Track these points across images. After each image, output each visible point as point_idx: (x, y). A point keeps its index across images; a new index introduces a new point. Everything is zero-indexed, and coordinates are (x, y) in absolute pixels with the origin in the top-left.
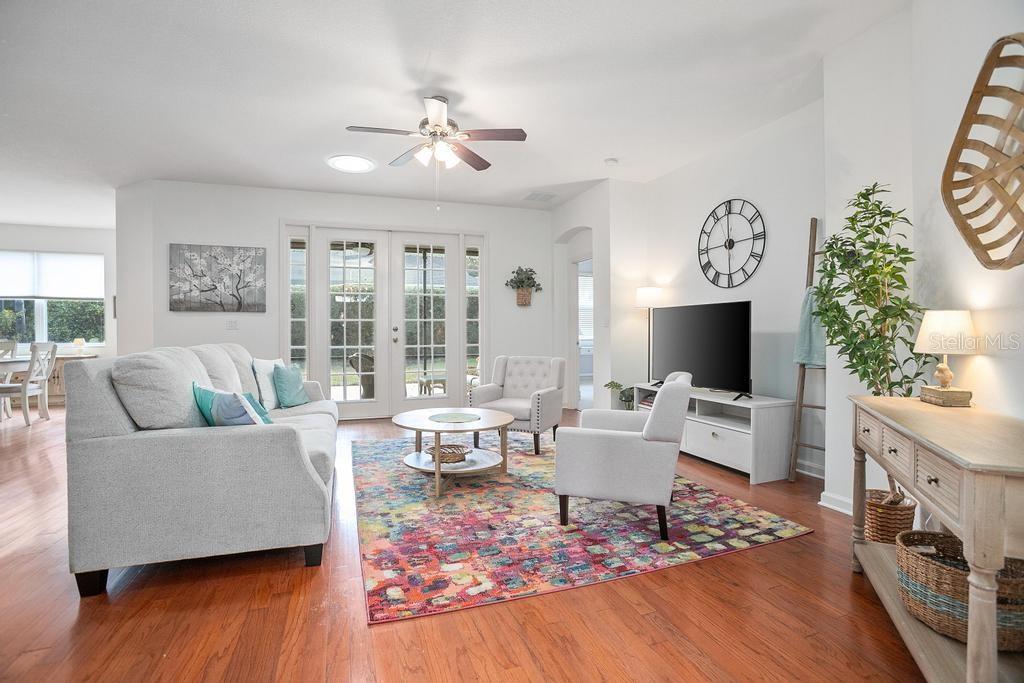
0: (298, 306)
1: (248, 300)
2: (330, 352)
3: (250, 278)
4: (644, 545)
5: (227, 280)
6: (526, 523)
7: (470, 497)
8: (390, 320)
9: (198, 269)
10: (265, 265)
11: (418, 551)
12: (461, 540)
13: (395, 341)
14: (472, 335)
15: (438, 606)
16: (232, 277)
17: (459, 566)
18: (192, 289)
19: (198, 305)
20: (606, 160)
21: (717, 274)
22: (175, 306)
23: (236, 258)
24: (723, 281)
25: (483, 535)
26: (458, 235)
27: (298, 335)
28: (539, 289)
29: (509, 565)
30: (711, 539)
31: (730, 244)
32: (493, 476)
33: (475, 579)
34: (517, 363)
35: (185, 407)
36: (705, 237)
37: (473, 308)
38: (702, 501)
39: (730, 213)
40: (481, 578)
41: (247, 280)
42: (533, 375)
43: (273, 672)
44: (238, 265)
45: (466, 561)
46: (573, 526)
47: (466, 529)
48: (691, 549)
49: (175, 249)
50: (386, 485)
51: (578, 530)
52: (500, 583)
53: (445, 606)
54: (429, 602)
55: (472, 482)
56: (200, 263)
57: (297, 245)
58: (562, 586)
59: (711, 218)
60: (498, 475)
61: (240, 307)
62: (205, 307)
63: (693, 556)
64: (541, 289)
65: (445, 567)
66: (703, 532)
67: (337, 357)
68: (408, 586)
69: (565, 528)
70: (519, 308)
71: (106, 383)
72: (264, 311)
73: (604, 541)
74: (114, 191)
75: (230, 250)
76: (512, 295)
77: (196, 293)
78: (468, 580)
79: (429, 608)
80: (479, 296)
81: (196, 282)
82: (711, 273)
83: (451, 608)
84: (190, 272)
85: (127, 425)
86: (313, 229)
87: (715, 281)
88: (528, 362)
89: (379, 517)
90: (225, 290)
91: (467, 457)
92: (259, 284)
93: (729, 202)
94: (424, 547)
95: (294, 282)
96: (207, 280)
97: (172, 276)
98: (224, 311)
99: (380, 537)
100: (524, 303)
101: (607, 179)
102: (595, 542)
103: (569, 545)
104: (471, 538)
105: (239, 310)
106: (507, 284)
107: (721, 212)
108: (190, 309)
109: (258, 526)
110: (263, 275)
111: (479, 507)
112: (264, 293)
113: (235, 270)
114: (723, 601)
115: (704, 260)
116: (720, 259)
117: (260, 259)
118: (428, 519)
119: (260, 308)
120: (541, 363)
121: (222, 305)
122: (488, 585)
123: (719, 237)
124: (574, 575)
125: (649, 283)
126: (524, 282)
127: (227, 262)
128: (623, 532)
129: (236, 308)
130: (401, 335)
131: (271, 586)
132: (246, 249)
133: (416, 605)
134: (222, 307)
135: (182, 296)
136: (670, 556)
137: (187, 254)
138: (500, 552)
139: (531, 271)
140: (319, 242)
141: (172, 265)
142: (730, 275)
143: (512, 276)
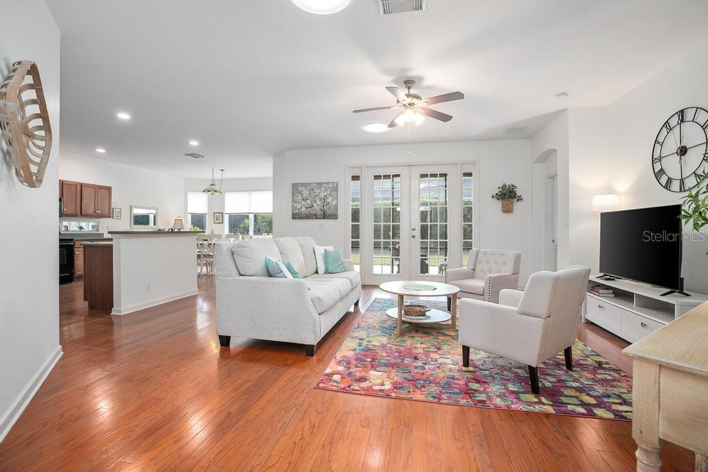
0: (356, 215)
1: (329, 212)
2: (373, 244)
3: (329, 200)
4: (513, 392)
5: (318, 201)
6: (440, 361)
7: (419, 339)
8: (410, 223)
9: (305, 196)
10: (337, 191)
11: (366, 361)
12: (392, 361)
13: (414, 237)
14: (467, 233)
15: (353, 389)
16: (320, 199)
17: (381, 373)
18: (302, 207)
19: (304, 216)
20: (557, 95)
21: (670, 180)
22: (295, 216)
23: (322, 189)
24: (675, 185)
25: (407, 361)
26: (457, 164)
27: (356, 232)
28: (520, 199)
29: (409, 380)
30: (579, 402)
31: (683, 151)
32: (444, 329)
33: (383, 382)
34: (485, 254)
35: (259, 266)
36: (658, 147)
37: (467, 215)
38: (599, 376)
39: (682, 121)
40: (386, 383)
41: (328, 201)
42: (496, 263)
43: (264, 393)
44: (324, 192)
45: (385, 372)
46: (471, 369)
47: (400, 356)
48: (551, 405)
49: (294, 185)
50: (374, 325)
51: (473, 372)
52: (395, 388)
53: (355, 390)
54: (349, 386)
55: (427, 331)
56: (306, 193)
57: (355, 178)
58: (431, 399)
59: (665, 129)
60: (448, 329)
61: (325, 216)
62: (308, 217)
63: (550, 410)
64: (522, 199)
65: (372, 372)
66: (577, 397)
67: (377, 246)
68: (346, 376)
69: (464, 369)
70: (503, 214)
71: (229, 253)
72: (337, 218)
73: (486, 382)
74: (272, 158)
75: (320, 184)
76: (498, 204)
77: (303, 209)
78: (380, 381)
79: (347, 389)
80: (473, 206)
81: (303, 203)
82: (664, 180)
83: (359, 392)
84: (300, 198)
85: (235, 272)
86: (363, 168)
87: (667, 186)
88: (493, 254)
89: (358, 340)
90: (317, 207)
91: (427, 313)
92: (334, 203)
93: (682, 111)
94: (369, 360)
95: (354, 200)
96: (309, 202)
97: (293, 200)
98: (317, 218)
99: (350, 350)
100: (507, 210)
101: (566, 109)
102: (477, 381)
103: (458, 379)
104: (399, 361)
105: (324, 218)
106: (493, 197)
107: (674, 121)
108: (301, 218)
109: (284, 329)
110: (337, 198)
111: (419, 345)
112: (337, 208)
113: (322, 195)
114: (544, 443)
115: (658, 167)
116: (672, 166)
117: (335, 188)
118: (384, 346)
119: (334, 217)
120: (502, 255)
121: (316, 215)
122: (388, 386)
123: (672, 145)
124: (445, 396)
125: (610, 191)
126: (508, 196)
127: (318, 191)
128: (505, 381)
129: (322, 216)
130: (418, 233)
131: (286, 360)
132: (328, 183)
133: (342, 386)
134: (316, 217)
135: (297, 211)
136: (529, 403)
137: (300, 188)
138: (410, 372)
139: (513, 186)
140: (367, 176)
141: (293, 194)
142: (682, 181)
143: (497, 191)
